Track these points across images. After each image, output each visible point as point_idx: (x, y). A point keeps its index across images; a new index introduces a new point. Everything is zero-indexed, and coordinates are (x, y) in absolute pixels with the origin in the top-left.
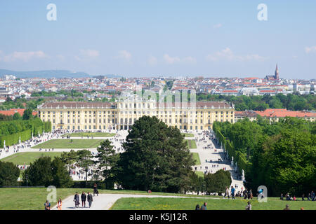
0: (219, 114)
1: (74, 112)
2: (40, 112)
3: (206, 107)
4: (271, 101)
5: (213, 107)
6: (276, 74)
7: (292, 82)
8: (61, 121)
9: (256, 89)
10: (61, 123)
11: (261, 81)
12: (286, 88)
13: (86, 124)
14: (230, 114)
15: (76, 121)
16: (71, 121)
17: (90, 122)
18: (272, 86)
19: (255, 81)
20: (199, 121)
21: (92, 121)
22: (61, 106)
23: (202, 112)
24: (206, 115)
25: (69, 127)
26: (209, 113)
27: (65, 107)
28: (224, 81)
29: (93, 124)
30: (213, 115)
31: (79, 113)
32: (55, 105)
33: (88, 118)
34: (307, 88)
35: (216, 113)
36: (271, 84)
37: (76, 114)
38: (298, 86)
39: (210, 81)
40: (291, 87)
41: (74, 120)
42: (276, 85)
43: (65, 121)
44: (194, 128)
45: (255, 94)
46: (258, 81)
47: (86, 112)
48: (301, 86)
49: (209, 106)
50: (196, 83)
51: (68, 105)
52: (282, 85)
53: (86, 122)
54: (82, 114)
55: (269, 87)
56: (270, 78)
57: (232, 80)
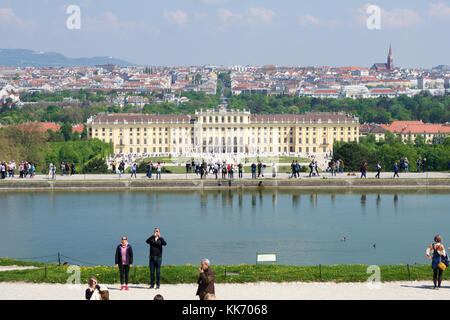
0: (339, 131)
1: (138, 129)
2: (91, 129)
3: (320, 121)
4: (393, 107)
5: (330, 121)
6: (389, 60)
7: (416, 74)
8: (121, 141)
9: (362, 86)
10: (121, 144)
11: (367, 72)
12: (407, 83)
13: (154, 146)
14: (353, 130)
15: (142, 142)
16: (135, 142)
17: (160, 142)
18: (385, 81)
19: (357, 72)
20: (311, 141)
21: (163, 141)
22: (121, 120)
23: (314, 128)
24: (320, 131)
25: (131, 150)
26: (325, 129)
27: (126, 122)
28: (309, 73)
29: (164, 145)
30: (330, 131)
31: (145, 130)
32: (112, 120)
33: (157, 137)
34: (439, 84)
35: (335, 129)
36: (384, 77)
37: (142, 131)
38: (425, 81)
39: (287, 73)
40: (415, 82)
41: (138, 140)
42: (391, 80)
43: (126, 141)
44: (304, 150)
45: (364, 96)
46: (362, 73)
47: (154, 129)
48: (429, 81)
49: (324, 119)
50: (267, 77)
51: (130, 119)
52: (400, 80)
53: (154, 142)
54: (150, 131)
55: (381, 83)
56: (379, 68)
57: (321, 71)
